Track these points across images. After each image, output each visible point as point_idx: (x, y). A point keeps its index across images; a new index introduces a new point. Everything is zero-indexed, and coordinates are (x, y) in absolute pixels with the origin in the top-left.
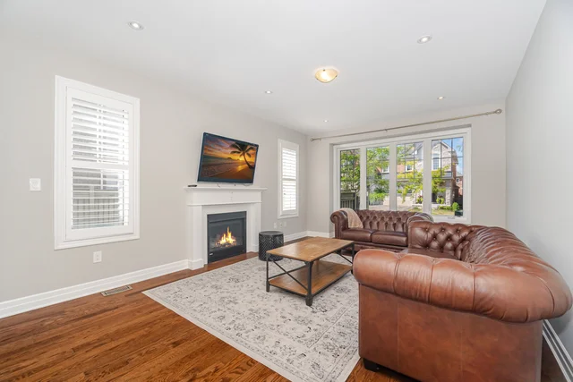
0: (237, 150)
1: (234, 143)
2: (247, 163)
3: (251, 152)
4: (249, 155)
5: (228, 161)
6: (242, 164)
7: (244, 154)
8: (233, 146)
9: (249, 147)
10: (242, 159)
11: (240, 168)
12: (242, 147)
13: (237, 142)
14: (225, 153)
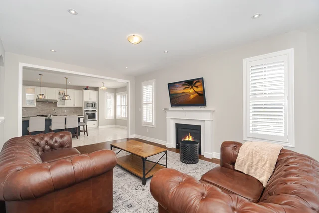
0: (187, 86)
1: (184, 83)
2: (196, 92)
3: (198, 84)
4: (197, 87)
5: (183, 94)
6: (193, 94)
7: (192, 87)
8: (184, 85)
9: (195, 82)
10: (192, 91)
11: (192, 97)
12: (190, 83)
13: (186, 82)
14: (180, 90)
